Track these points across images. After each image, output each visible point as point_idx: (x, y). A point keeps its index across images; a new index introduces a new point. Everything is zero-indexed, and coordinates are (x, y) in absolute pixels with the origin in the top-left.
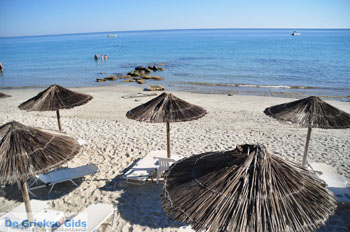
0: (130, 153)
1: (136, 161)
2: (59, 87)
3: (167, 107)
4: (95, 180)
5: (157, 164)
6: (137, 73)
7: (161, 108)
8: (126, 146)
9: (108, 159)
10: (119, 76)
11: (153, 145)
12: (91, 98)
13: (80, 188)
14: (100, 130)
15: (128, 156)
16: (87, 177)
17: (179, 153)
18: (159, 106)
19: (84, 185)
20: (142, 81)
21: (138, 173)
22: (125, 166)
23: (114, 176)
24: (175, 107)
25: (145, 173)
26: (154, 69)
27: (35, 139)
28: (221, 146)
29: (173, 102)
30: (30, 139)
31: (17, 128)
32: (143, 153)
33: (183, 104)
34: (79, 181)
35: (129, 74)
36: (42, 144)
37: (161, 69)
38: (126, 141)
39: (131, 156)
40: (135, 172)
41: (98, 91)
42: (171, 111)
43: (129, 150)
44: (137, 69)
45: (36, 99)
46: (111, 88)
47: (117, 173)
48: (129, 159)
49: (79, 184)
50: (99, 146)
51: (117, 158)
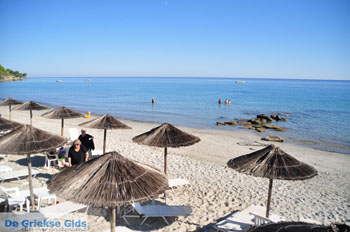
0: (230, 203)
1: (234, 212)
2: (170, 126)
3: (272, 162)
4: (188, 222)
5: (253, 220)
6: (258, 121)
7: (264, 162)
8: (228, 194)
9: (206, 204)
10: (239, 122)
11: (257, 200)
12: (199, 140)
13: (171, 227)
14: (206, 173)
15: (227, 205)
16: (181, 218)
17: (283, 214)
18: (262, 159)
19: (175, 225)
20: (262, 129)
21: (230, 226)
22: (221, 215)
23: (206, 223)
24: (280, 163)
25: (238, 228)
26: (277, 119)
27: (128, 171)
28: (337, 216)
29: (279, 156)
30: (123, 170)
31: (116, 158)
32: (244, 205)
33: (290, 160)
34: (171, 220)
35: (250, 121)
36: (133, 177)
37: (284, 120)
38: (229, 189)
39: (230, 206)
40: (228, 224)
41: (216, 134)
42: (275, 166)
43: (230, 199)
44: (259, 117)
45: (148, 134)
46: (228, 133)
47: (211, 221)
48: (227, 208)
49: (171, 223)
50: (201, 189)
51: (216, 205)
